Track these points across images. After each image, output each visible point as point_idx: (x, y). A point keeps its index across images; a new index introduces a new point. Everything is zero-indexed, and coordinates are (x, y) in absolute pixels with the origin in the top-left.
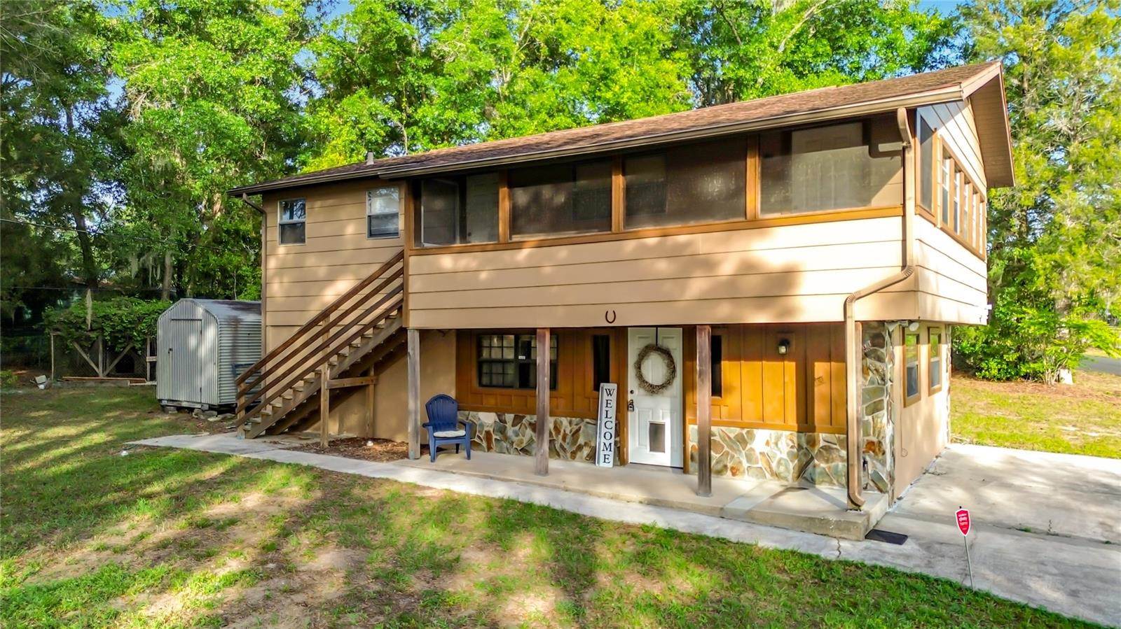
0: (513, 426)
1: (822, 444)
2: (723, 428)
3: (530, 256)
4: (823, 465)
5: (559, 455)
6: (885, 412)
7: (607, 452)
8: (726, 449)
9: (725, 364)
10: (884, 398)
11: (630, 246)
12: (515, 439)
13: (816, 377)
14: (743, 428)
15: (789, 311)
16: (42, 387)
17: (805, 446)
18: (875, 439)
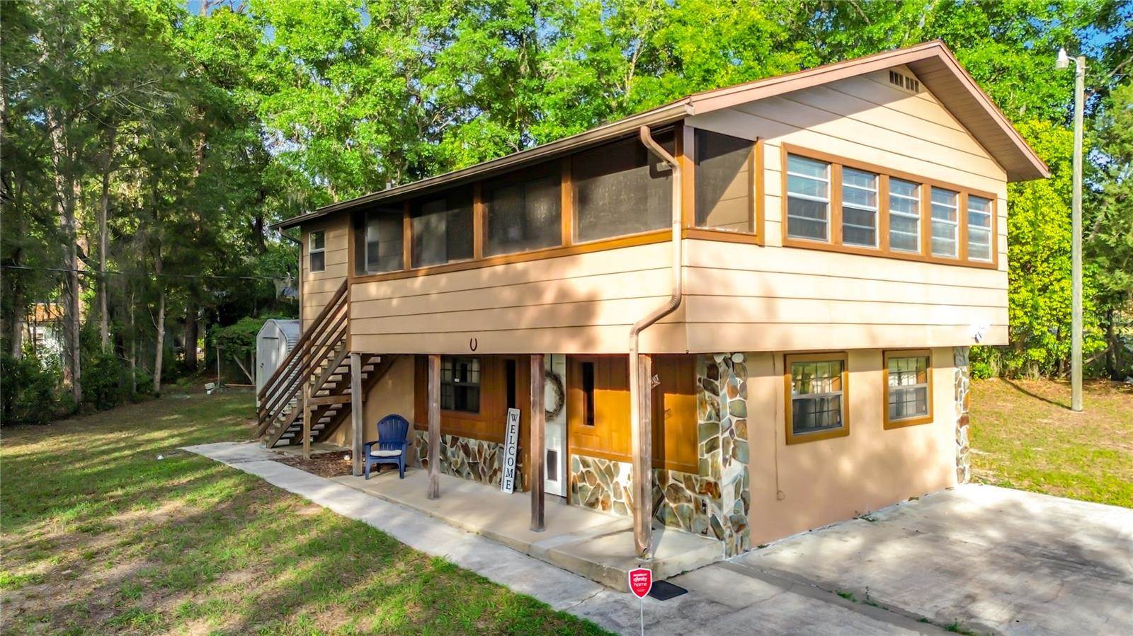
0: (452, 447)
1: (671, 481)
2: (596, 460)
3: (423, 283)
4: (672, 505)
5: (481, 479)
6: (720, 450)
7: (509, 478)
8: (598, 481)
9: (597, 392)
10: (719, 435)
11: (486, 272)
12: (453, 459)
13: (666, 409)
14: (610, 460)
15: (590, 342)
16: (209, 392)
17: (657, 483)
18: (711, 479)
